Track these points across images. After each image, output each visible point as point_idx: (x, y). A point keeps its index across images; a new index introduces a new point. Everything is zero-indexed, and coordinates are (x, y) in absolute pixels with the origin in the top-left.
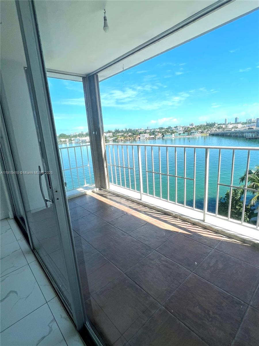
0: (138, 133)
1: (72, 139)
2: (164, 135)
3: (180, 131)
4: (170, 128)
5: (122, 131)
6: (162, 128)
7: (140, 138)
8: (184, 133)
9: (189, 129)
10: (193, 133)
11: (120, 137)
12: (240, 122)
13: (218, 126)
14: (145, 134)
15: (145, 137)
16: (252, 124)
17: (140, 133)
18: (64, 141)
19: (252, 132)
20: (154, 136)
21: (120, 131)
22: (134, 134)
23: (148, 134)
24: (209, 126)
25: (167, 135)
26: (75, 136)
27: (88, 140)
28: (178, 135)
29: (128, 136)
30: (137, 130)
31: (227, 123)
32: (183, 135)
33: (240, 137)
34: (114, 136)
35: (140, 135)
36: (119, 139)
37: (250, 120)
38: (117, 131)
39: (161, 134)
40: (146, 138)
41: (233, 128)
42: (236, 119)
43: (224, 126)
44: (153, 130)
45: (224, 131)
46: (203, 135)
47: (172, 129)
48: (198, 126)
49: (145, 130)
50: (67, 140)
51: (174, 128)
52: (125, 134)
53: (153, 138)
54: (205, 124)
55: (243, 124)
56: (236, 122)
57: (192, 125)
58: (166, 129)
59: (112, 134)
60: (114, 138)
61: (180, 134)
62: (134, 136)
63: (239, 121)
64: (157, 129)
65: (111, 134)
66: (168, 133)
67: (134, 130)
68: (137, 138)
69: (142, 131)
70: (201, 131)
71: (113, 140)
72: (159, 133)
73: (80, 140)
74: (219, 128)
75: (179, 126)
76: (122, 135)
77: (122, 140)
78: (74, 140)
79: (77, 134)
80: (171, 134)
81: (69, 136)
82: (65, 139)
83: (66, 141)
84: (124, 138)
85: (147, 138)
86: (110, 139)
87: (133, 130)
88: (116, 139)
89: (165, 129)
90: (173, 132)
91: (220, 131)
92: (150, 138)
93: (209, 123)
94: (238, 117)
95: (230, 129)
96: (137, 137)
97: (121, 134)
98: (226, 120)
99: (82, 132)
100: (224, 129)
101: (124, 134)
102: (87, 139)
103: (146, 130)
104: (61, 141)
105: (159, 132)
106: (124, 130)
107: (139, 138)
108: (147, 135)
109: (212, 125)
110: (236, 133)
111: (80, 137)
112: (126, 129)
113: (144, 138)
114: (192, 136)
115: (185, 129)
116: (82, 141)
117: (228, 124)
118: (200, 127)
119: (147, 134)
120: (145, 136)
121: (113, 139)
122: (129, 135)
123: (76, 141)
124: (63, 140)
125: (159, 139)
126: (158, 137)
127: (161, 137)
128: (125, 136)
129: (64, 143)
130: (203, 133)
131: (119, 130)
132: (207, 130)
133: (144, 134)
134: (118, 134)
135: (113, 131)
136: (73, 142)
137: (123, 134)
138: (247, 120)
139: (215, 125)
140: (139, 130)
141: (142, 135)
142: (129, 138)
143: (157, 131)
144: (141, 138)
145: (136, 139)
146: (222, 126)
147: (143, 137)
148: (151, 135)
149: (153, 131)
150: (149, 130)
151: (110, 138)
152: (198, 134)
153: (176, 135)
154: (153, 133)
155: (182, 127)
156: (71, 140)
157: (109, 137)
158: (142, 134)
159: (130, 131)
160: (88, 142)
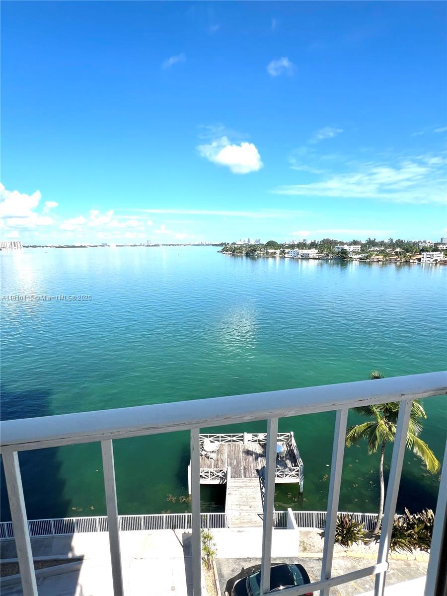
0: (418, 250)
1: (287, 251)
5: (382, 244)
7: (422, 259)
11: (377, 255)
14: (435, 253)
15: (434, 259)
17: (423, 250)
18: (272, 253)
21: (377, 243)
22: (408, 251)
23: (443, 253)
26: (292, 247)
29: (393, 253)
30: (415, 243)
34: (363, 251)
35: (420, 254)
36: (373, 257)
38: (372, 243)
40: (436, 260)
49: (436, 244)
50: (278, 252)
52: (388, 250)
59: (360, 246)
60: (364, 255)
62: (408, 254)
65: (358, 248)
67: (408, 243)
68: (415, 260)
69: (428, 245)
71: (361, 259)
73: (300, 253)
76: (381, 252)
77: (379, 261)
78: (288, 253)
79: (296, 243)
81: (282, 245)
82: (275, 249)
83: (275, 253)
84: (385, 256)
85: (439, 260)
86: (354, 257)
87: (406, 242)
88: (367, 257)
92: (445, 261)
96: (415, 258)
97: (378, 249)
99: (304, 240)
101: (386, 249)
102: (312, 253)
103: (439, 244)
104: (267, 253)
106: (386, 241)
107: (419, 260)
108: (439, 255)
111: (299, 249)
112: (392, 240)
113: (431, 261)
116: (302, 256)
119: (439, 252)
120: (435, 256)
121: (360, 256)
122: (396, 253)
123: (292, 254)
124: (270, 251)
128: (387, 254)
129: (272, 257)
131: (376, 241)
133: (431, 253)
134: (373, 249)
135: (363, 242)
136: (286, 255)
137: (383, 249)
140: (420, 244)
141: (428, 253)
142: (395, 257)
144: (424, 260)
145: (411, 261)
147: (429, 259)
151: (354, 254)
156: (283, 252)
157: (354, 252)
158: (427, 251)
159: (400, 243)
160: (312, 259)
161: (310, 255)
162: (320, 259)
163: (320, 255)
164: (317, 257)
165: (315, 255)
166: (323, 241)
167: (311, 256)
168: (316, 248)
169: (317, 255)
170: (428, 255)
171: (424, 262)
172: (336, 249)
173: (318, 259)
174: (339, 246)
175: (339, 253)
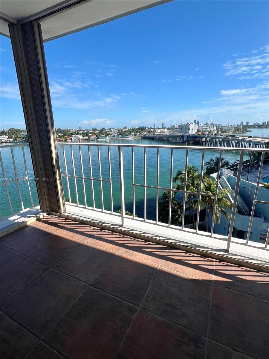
0: (70, 134)
2: (98, 137)
3: (114, 133)
4: (103, 129)
6: (95, 130)
8: (118, 135)
9: (122, 132)
10: (127, 135)
12: (166, 128)
13: (148, 130)
14: (78, 135)
15: (78, 138)
16: (175, 130)
17: (72, 134)
19: (176, 137)
20: (87, 138)
22: (65, 135)
24: (141, 130)
25: (102, 137)
27: (4, 140)
28: (113, 137)
30: (67, 130)
31: (155, 128)
32: (117, 137)
33: (167, 141)
35: (71, 136)
37: (174, 126)
39: (95, 136)
40: (79, 139)
41: (160, 132)
42: (163, 124)
43: (153, 130)
44: (86, 131)
45: (153, 135)
46: (136, 138)
47: (106, 131)
48: (131, 129)
51: (108, 130)
53: (87, 139)
54: (137, 128)
55: (169, 129)
56: (163, 128)
57: (125, 128)
58: (100, 130)
61: (114, 136)
62: (65, 136)
63: (165, 126)
64: (91, 130)
66: (102, 135)
67: (64, 130)
68: (69, 139)
69: (74, 131)
70: (134, 134)
72: (93, 135)
74: (149, 132)
75: (113, 128)
80: (106, 136)
89: (98, 130)
90: (107, 134)
91: (151, 135)
92: (83, 139)
93: (140, 127)
94: (164, 123)
95: (158, 133)
96: (69, 138)
98: (154, 124)
100: (154, 133)
102: (3, 138)
103: (79, 130)
105: (92, 133)
107: (71, 139)
108: (80, 136)
109: (143, 129)
110: (163, 137)
113: (77, 139)
114: (125, 139)
115: (119, 131)
117: (157, 128)
118: (133, 130)
119: (80, 135)
120: (78, 137)
122: (59, 136)
125: (93, 140)
126: (91, 139)
127: (95, 139)
130: (136, 136)
132: (139, 133)
133: (76, 135)
138: (171, 125)
139: (145, 129)
140: (70, 131)
142: (59, 139)
143: (90, 132)
144: (73, 139)
145: (68, 140)
146: (151, 130)
148: (84, 137)
149: (86, 133)
150: (81, 131)
152: (131, 137)
153: (111, 137)
154: (86, 134)
155: (116, 129)
158: (74, 135)
160: (5, 142)
161: (2, 140)
162: (11, 142)
163: (10, 139)
164: (9, 141)
165: (6, 140)
166: (10, 130)
167: (4, 141)
168: (6, 135)
169: (8, 140)
170: (75, 136)
171: (74, 140)
172: (21, 135)
173: (9, 142)
174: (23, 133)
175: (24, 138)
